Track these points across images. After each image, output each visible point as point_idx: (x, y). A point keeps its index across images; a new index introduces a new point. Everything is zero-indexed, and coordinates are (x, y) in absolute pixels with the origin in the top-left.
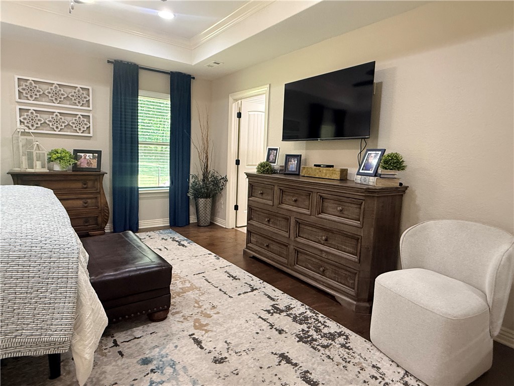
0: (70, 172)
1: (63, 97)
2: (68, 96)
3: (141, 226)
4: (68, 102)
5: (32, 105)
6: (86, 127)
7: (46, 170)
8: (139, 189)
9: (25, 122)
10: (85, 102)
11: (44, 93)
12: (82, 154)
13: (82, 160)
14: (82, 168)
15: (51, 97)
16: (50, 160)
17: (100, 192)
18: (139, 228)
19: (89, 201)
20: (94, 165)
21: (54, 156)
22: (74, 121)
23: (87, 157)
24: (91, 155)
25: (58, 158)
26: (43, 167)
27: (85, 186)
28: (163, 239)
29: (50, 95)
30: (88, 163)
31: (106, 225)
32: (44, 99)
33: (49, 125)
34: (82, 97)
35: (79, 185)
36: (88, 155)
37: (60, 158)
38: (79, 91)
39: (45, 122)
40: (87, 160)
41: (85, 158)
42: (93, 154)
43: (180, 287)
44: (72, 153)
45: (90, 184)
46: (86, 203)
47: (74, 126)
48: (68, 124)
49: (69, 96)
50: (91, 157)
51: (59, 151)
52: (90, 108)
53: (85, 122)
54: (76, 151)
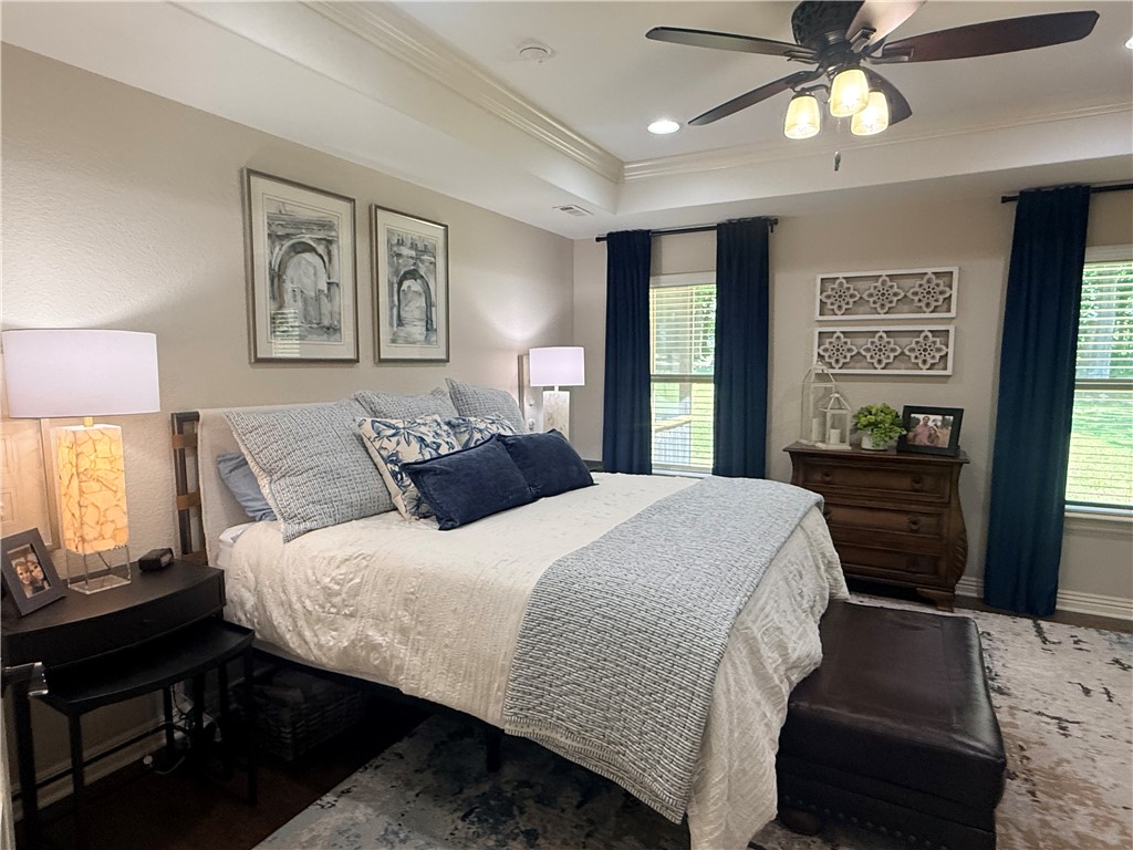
0: (893, 454)
1: (895, 299)
2: (905, 296)
3: (1063, 604)
4: (906, 308)
5: (840, 323)
6: (938, 355)
7: (846, 447)
8: (1067, 507)
9: (826, 355)
10: (940, 303)
11: (861, 298)
12: (921, 417)
13: (919, 429)
14: (918, 447)
15: (875, 302)
16: (855, 429)
17: (948, 502)
18: (1058, 607)
19: (923, 520)
20: (944, 438)
21: (864, 420)
22: (913, 345)
23: (930, 424)
24: (940, 417)
25: (870, 424)
26: (842, 441)
27: (917, 486)
28: (1117, 661)
29: (871, 300)
30: (930, 435)
31: (959, 578)
32: (861, 309)
33: (865, 357)
34: (935, 293)
35: (906, 482)
36: (932, 417)
37: (874, 425)
38: (929, 281)
39: (859, 353)
40: (931, 427)
41: (926, 424)
42: (943, 415)
43: (1081, 829)
44: (901, 414)
45: (929, 482)
46: (915, 523)
47: (913, 355)
48: (902, 353)
49: (909, 294)
50: (939, 424)
51: (874, 411)
52: (953, 314)
53: (938, 345)
54: (909, 410)
